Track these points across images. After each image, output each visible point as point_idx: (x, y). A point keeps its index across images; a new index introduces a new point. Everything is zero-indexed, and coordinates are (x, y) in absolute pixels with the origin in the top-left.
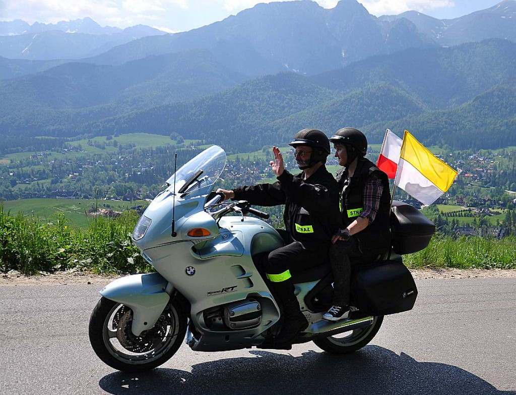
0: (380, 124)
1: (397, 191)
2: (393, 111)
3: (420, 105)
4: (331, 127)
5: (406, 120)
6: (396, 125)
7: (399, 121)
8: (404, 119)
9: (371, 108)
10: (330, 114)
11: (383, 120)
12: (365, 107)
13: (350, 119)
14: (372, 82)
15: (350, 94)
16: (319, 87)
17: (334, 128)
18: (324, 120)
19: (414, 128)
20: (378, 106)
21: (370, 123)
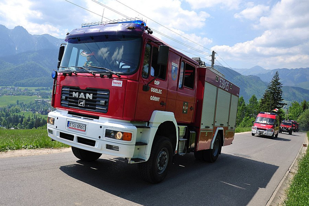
0: (31, 79)
1: (38, 107)
2: (37, 74)
3: (49, 72)
4: (9, 79)
5: (43, 78)
6: (38, 80)
7: (40, 78)
8: (42, 77)
9: (27, 72)
10: (9, 73)
11: (33, 77)
12: (25, 71)
13: (18, 76)
14: (29, 61)
15: (19, 66)
16: (5, 61)
17: (10, 79)
18: (6, 76)
19: (46, 81)
20: (31, 71)
21: (27, 78)
